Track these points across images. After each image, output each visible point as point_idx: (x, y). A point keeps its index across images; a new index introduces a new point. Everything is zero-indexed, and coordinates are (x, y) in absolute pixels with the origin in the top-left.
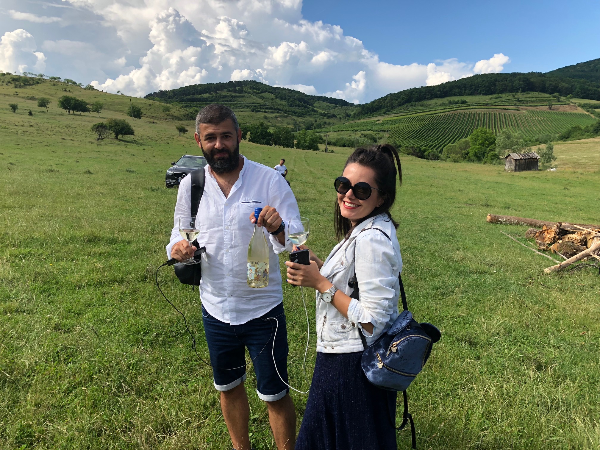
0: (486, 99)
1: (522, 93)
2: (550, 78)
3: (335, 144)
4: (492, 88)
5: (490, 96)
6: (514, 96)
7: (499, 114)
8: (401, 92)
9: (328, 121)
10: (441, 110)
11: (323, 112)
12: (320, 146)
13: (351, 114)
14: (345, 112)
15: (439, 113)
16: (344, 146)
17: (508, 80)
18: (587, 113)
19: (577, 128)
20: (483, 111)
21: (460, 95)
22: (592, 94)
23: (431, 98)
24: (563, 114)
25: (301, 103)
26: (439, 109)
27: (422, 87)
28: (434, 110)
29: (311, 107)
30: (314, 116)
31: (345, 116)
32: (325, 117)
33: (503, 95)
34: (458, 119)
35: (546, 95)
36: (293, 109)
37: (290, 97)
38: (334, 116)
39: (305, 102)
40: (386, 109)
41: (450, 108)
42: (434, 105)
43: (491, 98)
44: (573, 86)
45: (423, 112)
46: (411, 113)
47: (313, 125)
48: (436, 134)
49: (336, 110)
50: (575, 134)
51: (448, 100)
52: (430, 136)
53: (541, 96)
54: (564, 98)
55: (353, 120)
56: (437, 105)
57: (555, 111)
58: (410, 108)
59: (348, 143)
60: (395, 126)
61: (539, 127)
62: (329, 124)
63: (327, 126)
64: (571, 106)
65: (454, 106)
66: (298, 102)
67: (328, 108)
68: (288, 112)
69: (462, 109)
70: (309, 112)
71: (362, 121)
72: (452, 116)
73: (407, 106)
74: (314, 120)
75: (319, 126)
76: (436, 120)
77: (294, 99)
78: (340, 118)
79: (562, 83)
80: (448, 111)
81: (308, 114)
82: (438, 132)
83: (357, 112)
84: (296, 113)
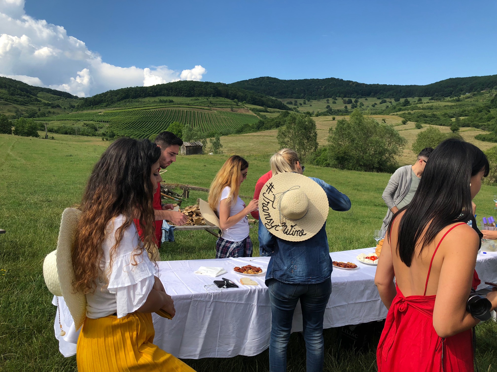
0: (188, 100)
1: (213, 98)
2: (231, 88)
3: (57, 132)
4: (192, 92)
5: (191, 98)
6: (208, 99)
7: (197, 112)
8: (119, 90)
9: (52, 110)
10: (153, 106)
11: (47, 102)
12: (40, 133)
13: (75, 106)
14: (70, 104)
15: (151, 109)
16: (66, 133)
17: (203, 87)
18: (255, 115)
19: (247, 125)
20: (185, 110)
21: (168, 95)
22: (258, 102)
23: (145, 96)
24: (241, 115)
25: (23, 93)
26: (152, 105)
27: (137, 87)
28: (148, 106)
29: (34, 97)
30: (38, 105)
31: (70, 107)
32: (49, 107)
33: (200, 98)
34: (166, 115)
35: (229, 100)
36: (15, 98)
37: (11, 86)
38: (58, 106)
39: (27, 92)
40: (107, 103)
41: (161, 106)
42: (148, 102)
43: (192, 100)
44: (246, 95)
45: (139, 107)
46: (129, 108)
47: (37, 113)
48: (149, 125)
49: (61, 101)
50: (246, 129)
51: (159, 99)
52: (144, 127)
53: (226, 101)
54: (241, 103)
55: (77, 111)
56: (150, 102)
57: (235, 113)
58: (128, 104)
59: (69, 131)
60: (114, 118)
61: (225, 123)
62: (54, 113)
63: (51, 115)
64: (246, 109)
65: (164, 104)
66: (19, 92)
67: (52, 98)
68: (9, 101)
69: (170, 107)
70: (32, 101)
71: (85, 112)
72: (162, 112)
73: (125, 102)
74: (38, 109)
75: (43, 115)
76: (149, 115)
77: (16, 88)
78: (65, 108)
79: (239, 92)
80: (159, 108)
81: (31, 103)
82: (150, 124)
83: (80, 105)
84: (18, 102)
